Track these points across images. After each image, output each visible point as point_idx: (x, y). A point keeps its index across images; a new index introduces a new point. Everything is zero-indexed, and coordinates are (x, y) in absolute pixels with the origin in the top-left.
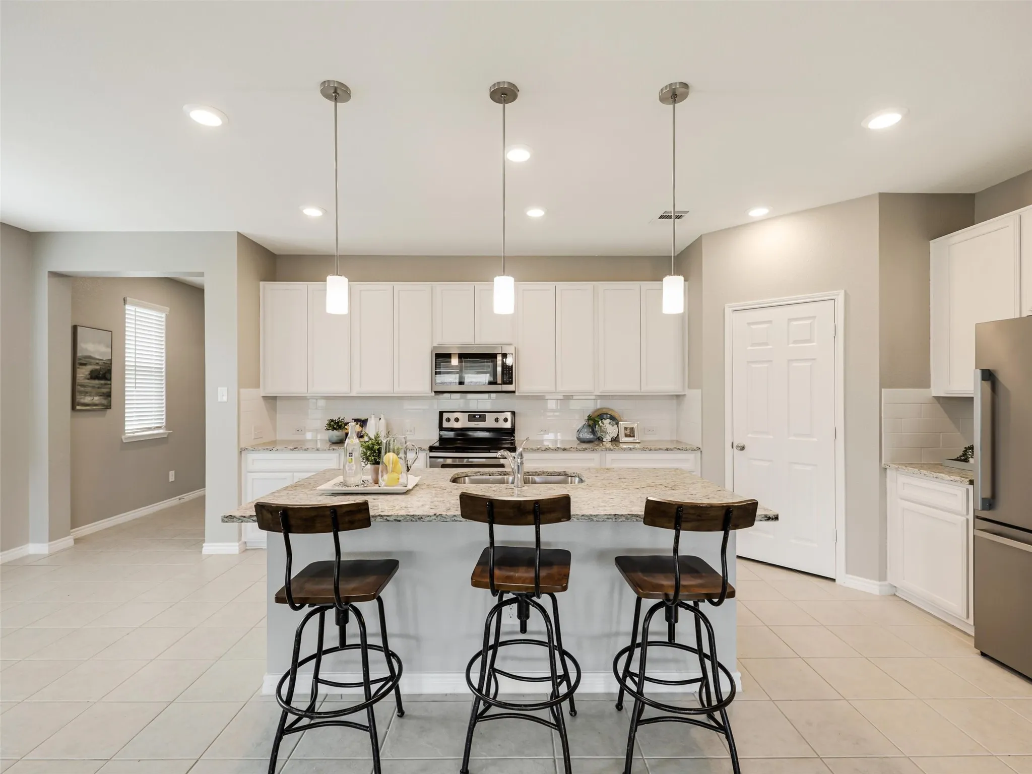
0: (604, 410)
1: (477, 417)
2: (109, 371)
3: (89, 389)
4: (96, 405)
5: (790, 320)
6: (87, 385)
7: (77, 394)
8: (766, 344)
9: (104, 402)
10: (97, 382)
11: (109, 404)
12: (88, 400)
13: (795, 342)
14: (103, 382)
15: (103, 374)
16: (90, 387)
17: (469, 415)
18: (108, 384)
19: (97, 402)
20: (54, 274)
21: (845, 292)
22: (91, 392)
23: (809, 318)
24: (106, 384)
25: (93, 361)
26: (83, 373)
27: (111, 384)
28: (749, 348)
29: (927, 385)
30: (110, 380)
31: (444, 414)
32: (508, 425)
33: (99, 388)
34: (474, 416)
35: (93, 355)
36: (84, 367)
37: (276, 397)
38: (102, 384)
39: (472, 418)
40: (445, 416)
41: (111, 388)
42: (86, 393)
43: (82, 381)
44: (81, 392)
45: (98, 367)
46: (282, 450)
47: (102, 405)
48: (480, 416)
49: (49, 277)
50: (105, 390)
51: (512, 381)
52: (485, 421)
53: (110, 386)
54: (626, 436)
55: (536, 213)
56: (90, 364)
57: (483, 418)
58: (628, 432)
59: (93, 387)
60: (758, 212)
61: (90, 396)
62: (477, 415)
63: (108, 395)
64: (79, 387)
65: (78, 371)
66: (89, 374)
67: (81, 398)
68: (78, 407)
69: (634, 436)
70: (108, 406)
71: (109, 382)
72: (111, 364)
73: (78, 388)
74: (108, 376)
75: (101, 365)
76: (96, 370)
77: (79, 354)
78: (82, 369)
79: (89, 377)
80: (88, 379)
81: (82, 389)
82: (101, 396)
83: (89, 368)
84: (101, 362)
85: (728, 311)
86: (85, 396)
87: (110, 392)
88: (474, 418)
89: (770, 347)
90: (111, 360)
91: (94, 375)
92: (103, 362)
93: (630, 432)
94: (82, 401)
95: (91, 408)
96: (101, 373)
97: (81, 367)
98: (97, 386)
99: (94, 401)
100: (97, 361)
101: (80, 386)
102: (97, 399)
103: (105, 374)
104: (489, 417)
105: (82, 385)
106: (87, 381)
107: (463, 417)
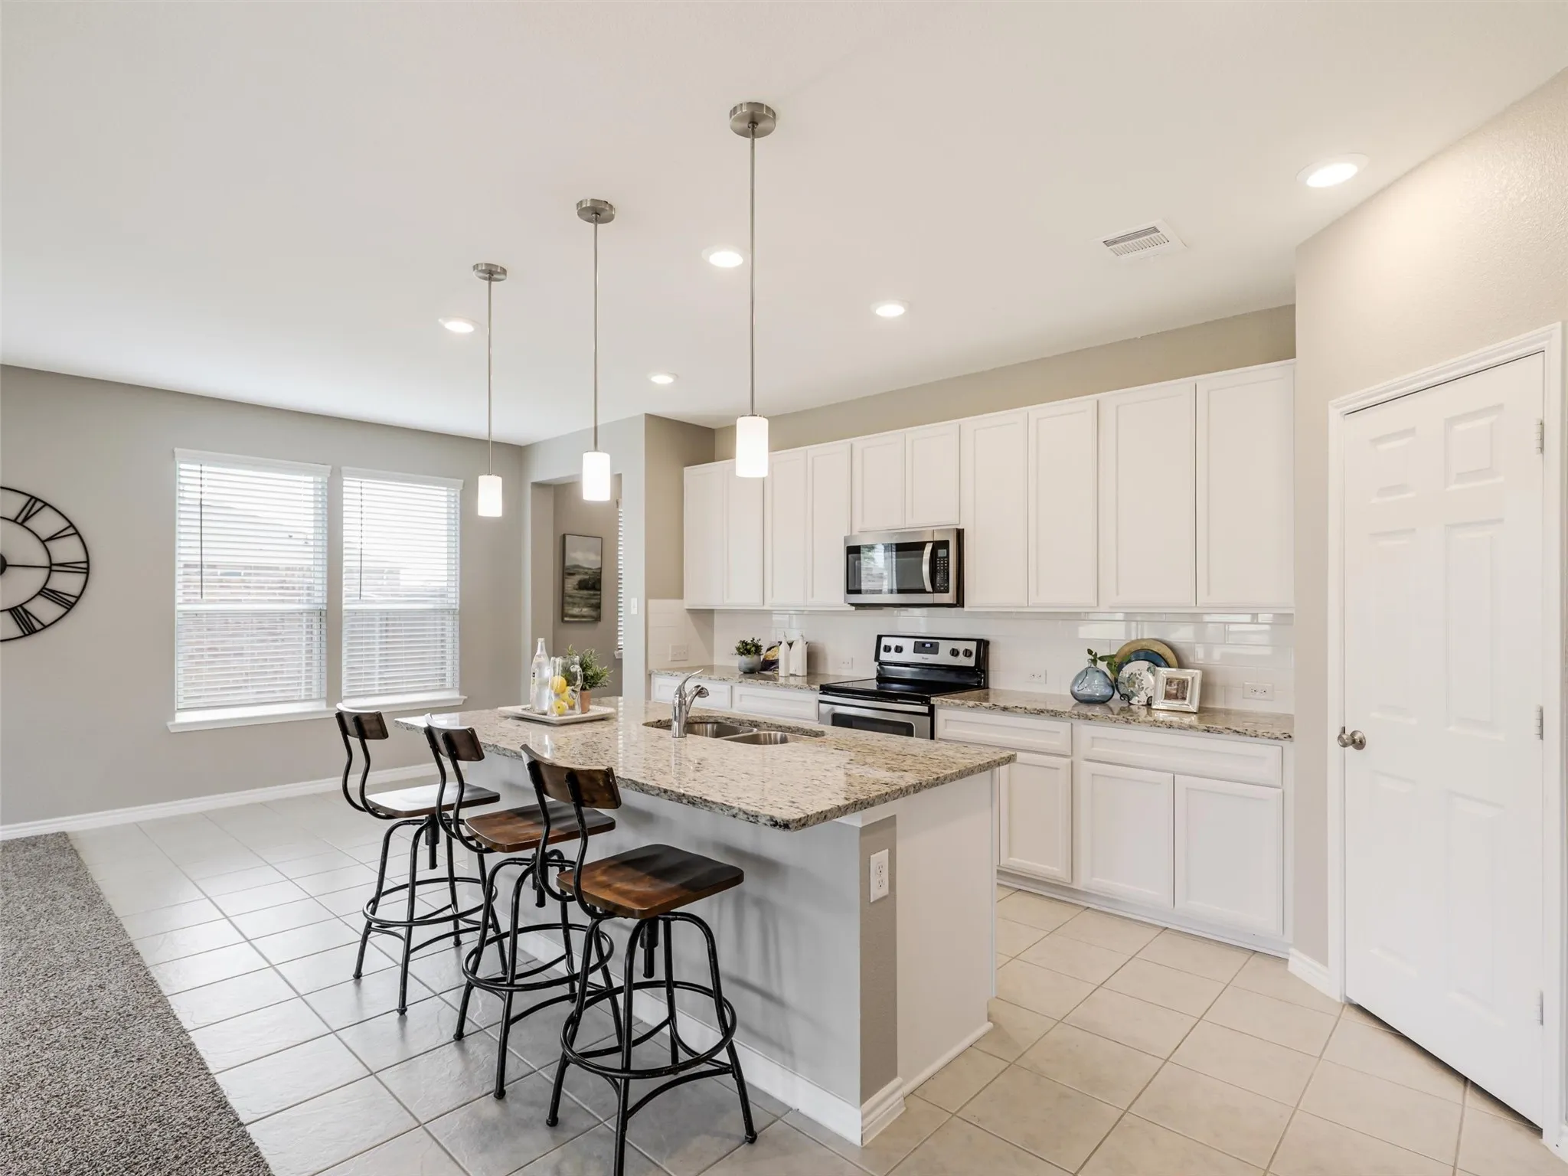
0: (1144, 643)
1: (928, 645)
2: (599, 581)
3: (577, 600)
4: (584, 617)
6: (575, 596)
7: (565, 605)
9: (594, 614)
10: (585, 592)
11: (599, 616)
12: (576, 611)
14: (592, 592)
15: (592, 584)
16: (578, 597)
17: (915, 642)
18: (598, 595)
19: (585, 614)
20: (538, 486)
22: (580, 603)
24: (595, 595)
25: (581, 570)
26: (572, 583)
27: (600, 595)
30: (600, 590)
31: (883, 638)
32: (971, 662)
33: (587, 599)
34: (924, 644)
35: (581, 564)
36: (572, 577)
37: (713, 610)
38: (590, 595)
39: (919, 648)
40: (885, 641)
41: (600, 599)
42: (574, 604)
43: (571, 592)
44: (569, 603)
45: (587, 577)
47: (592, 617)
48: (932, 644)
49: (532, 488)
50: (594, 601)
51: (948, 587)
52: (937, 653)
53: (599, 597)
54: (1168, 696)
55: (890, 310)
56: (579, 573)
57: (934, 649)
58: (1173, 689)
59: (581, 598)
61: (579, 607)
62: (928, 643)
63: (597, 607)
65: (567, 581)
66: (578, 584)
67: (570, 610)
68: (566, 619)
69: (1184, 699)
70: (598, 619)
71: (598, 593)
72: (601, 572)
73: (568, 599)
74: (597, 586)
75: (590, 575)
76: (585, 580)
77: (568, 564)
79: (577, 587)
80: (576, 589)
81: (570, 600)
82: (590, 607)
83: (578, 578)
84: (590, 572)
85: (1334, 415)
86: (573, 607)
87: (600, 603)
88: (923, 648)
90: (601, 568)
91: (583, 585)
92: (592, 571)
93: (1177, 690)
94: (571, 612)
95: (580, 621)
96: (590, 583)
97: (569, 577)
98: (586, 597)
99: (582, 612)
100: (586, 570)
101: (568, 596)
102: (585, 611)
103: (594, 584)
104: (945, 647)
105: (570, 596)
106: (576, 591)
107: (908, 645)
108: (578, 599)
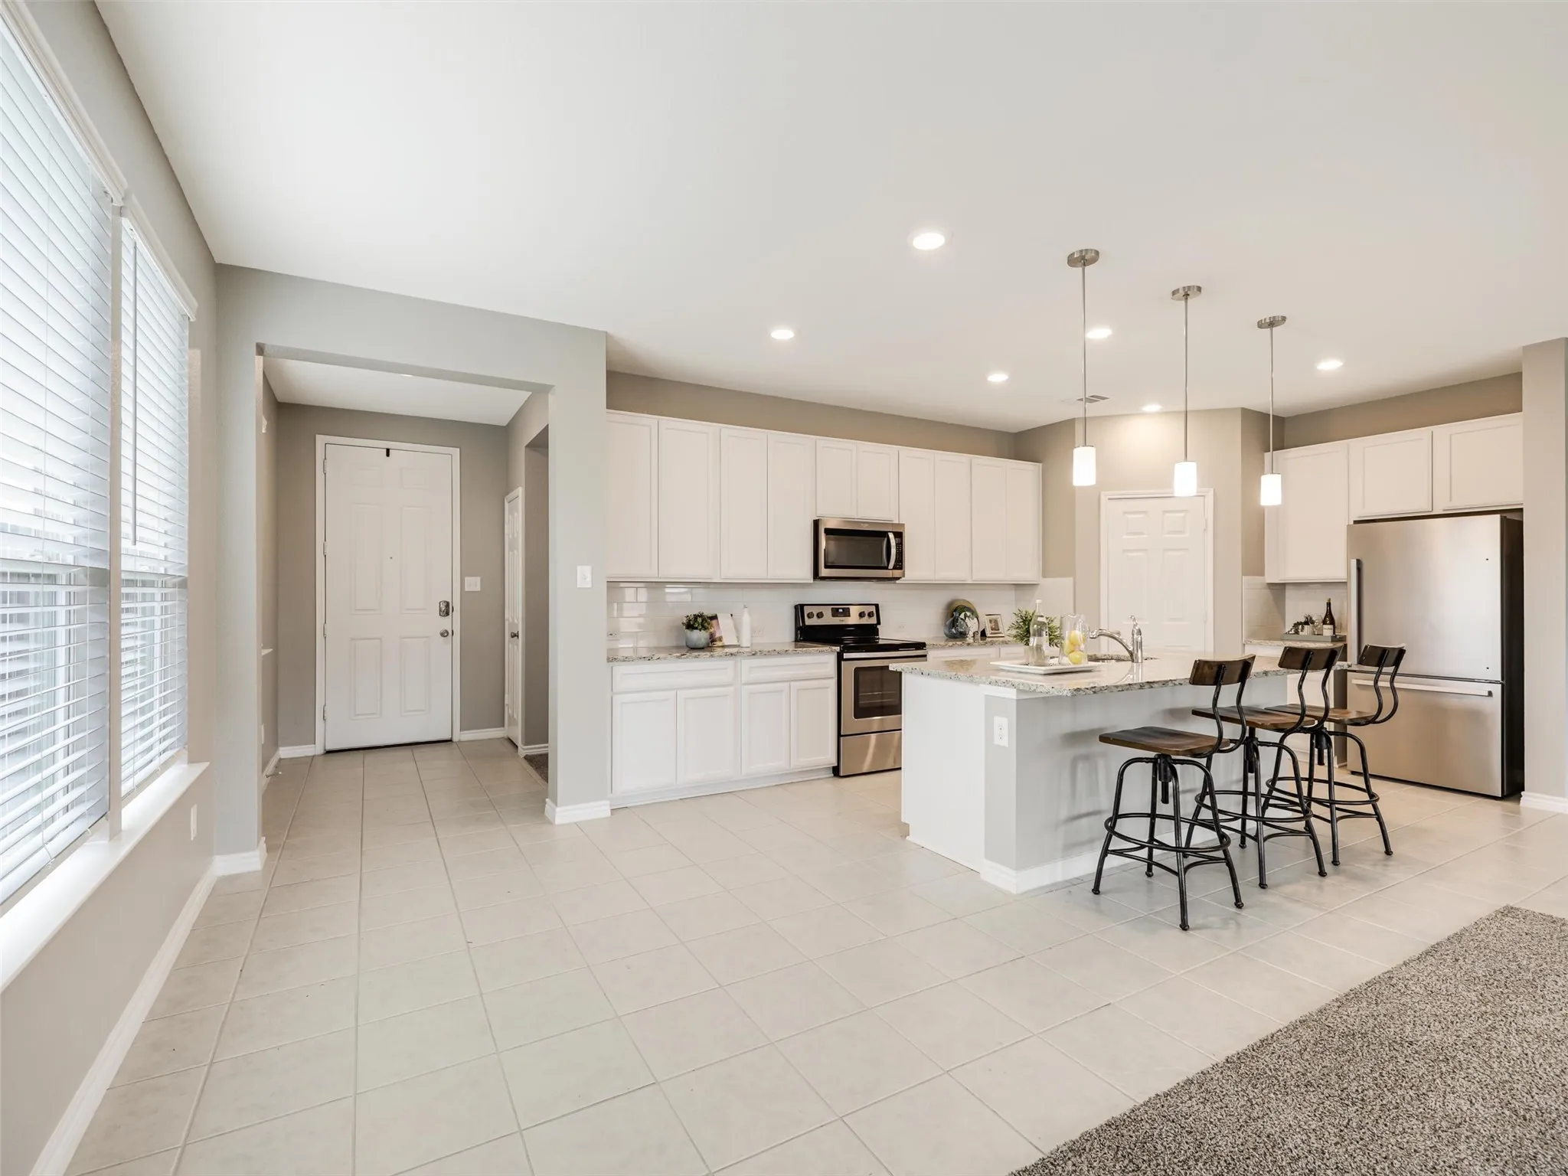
0: (959, 602)
1: (841, 610)
5: (1165, 512)
8: (1142, 534)
13: (1170, 532)
17: (832, 609)
21: (1214, 490)
23: (1182, 511)
28: (1125, 537)
29: (1262, 573)
31: (805, 607)
32: (874, 621)
34: (838, 609)
39: (835, 613)
40: (807, 610)
46: (665, 658)
48: (844, 609)
51: (902, 565)
52: (849, 617)
54: (992, 629)
57: (846, 613)
58: (993, 625)
60: (1153, 408)
62: (841, 608)
69: (999, 629)
85: (1104, 499)
88: (838, 613)
89: (1145, 536)
104: (854, 611)
107: (827, 612)
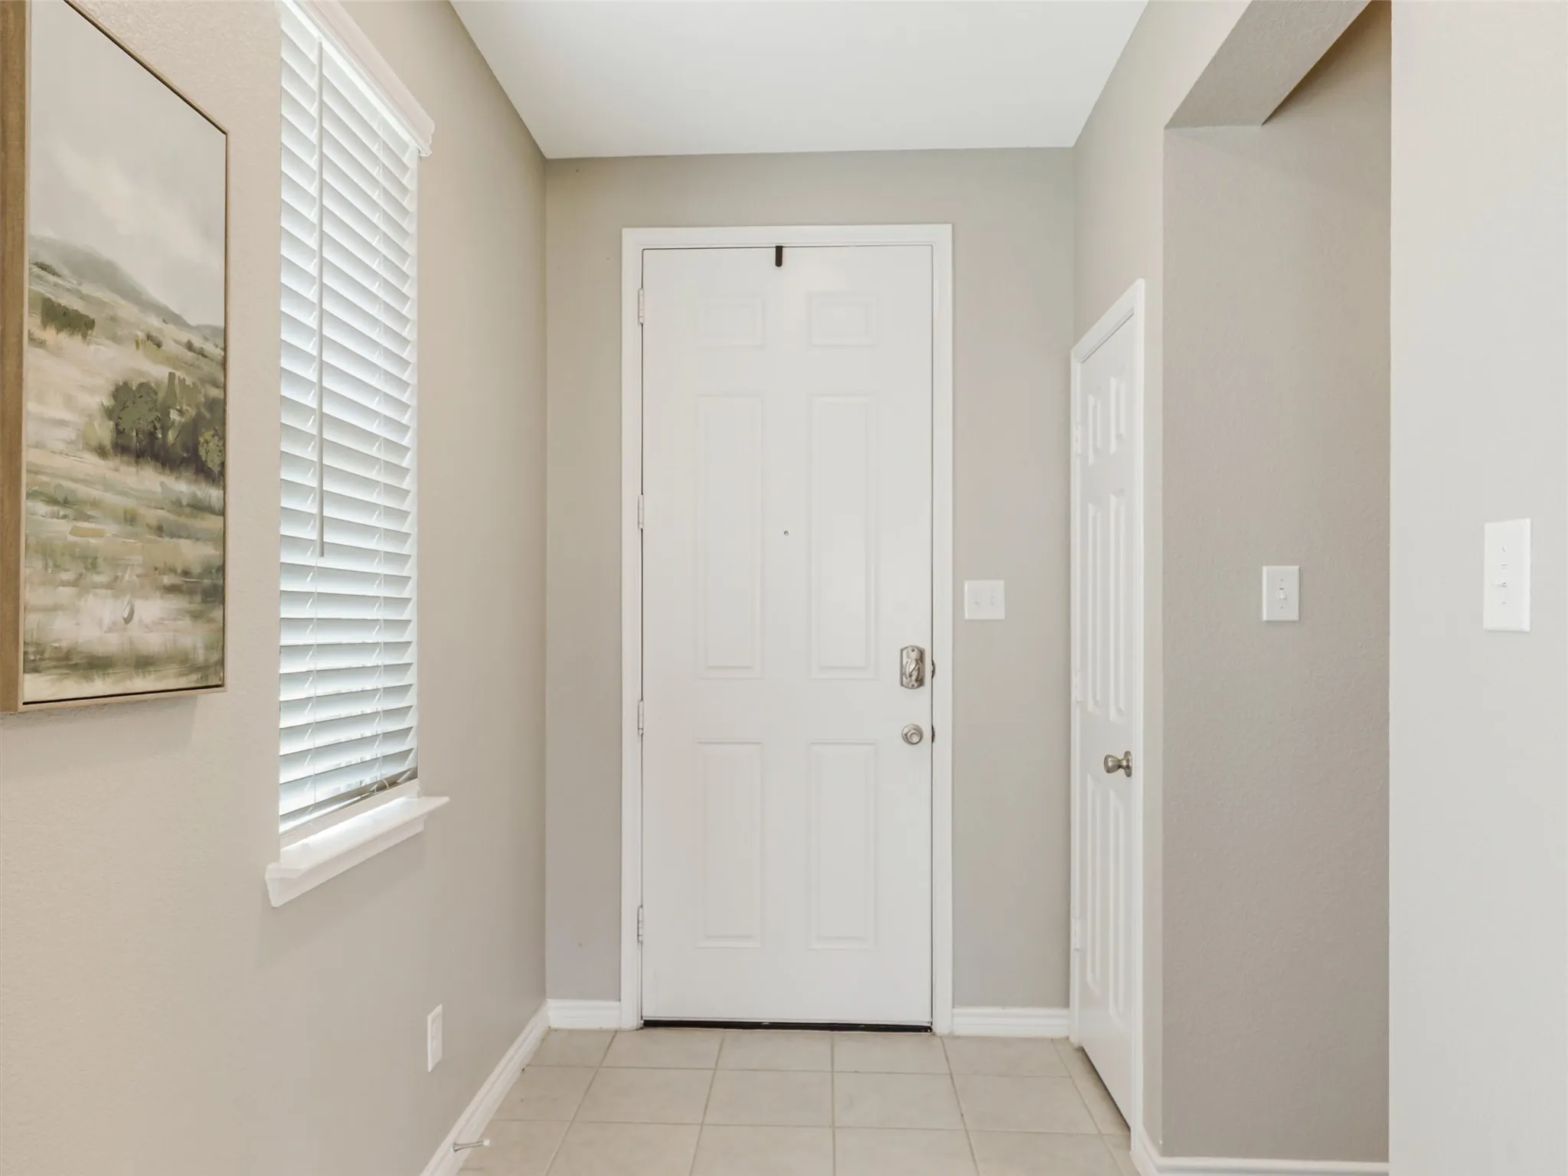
2: (215, 413)
3: (103, 536)
4: (144, 663)
6: (95, 504)
7: (30, 565)
9: (192, 638)
10: (149, 481)
11: (215, 657)
12: (98, 620)
14: (185, 488)
15: (184, 428)
16: (112, 514)
18: (209, 509)
19: (153, 642)
22: (115, 562)
24: (199, 506)
25: (127, 310)
26: (66, 397)
27: (223, 511)
30: (220, 478)
33: (159, 530)
36: (72, 343)
38: (180, 503)
41: (223, 539)
42: (88, 570)
43: (60, 463)
44: (53, 559)
45: (157, 372)
47: (184, 662)
50: (193, 553)
53: (212, 523)
56: (112, 330)
59: (129, 521)
61: (113, 586)
63: (211, 591)
64: (42, 508)
65: (37, 364)
66: (109, 413)
67: (55, 608)
68: (35, 688)
70: (210, 672)
71: (213, 494)
72: (224, 364)
73: (38, 517)
74: (209, 455)
75: (172, 361)
76: (146, 389)
78: (57, 352)
79: (104, 430)
80: (101, 452)
81: (60, 529)
82: (172, 589)
83: (106, 360)
84: (168, 335)
86: (81, 586)
87: (222, 570)
90: (224, 330)
91: (134, 429)
92: (184, 336)
94: (66, 628)
95: (114, 689)
96: (174, 415)
97: (50, 335)
98: (153, 516)
99: (134, 630)
100: (154, 322)
101: (52, 501)
102: (148, 617)
103: (193, 429)
105: (63, 502)
106: (92, 464)
108: (111, 528)
